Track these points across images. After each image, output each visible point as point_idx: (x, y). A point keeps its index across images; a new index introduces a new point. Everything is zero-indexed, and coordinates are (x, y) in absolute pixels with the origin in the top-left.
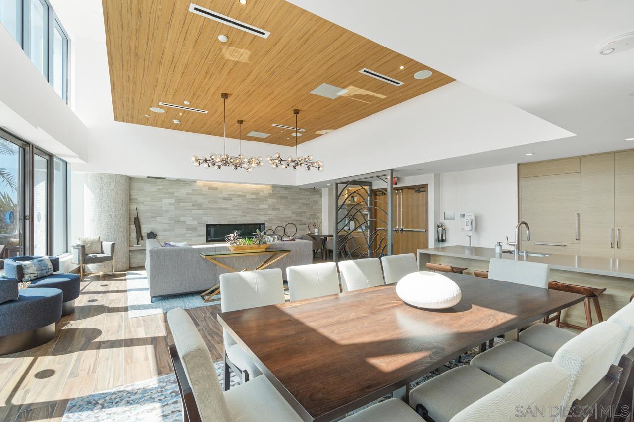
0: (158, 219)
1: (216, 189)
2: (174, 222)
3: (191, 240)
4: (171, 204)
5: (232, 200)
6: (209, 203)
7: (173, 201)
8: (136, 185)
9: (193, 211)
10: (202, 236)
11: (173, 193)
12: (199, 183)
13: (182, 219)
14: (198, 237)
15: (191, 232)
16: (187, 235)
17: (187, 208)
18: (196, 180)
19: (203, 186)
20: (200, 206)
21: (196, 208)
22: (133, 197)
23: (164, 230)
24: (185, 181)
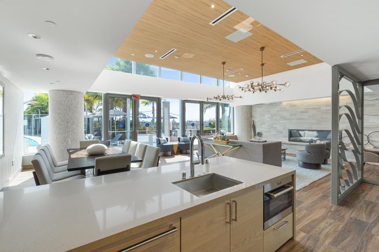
0: (263, 126)
1: (295, 106)
2: (270, 127)
3: (279, 139)
4: (269, 118)
5: (307, 112)
6: (290, 115)
7: (269, 116)
8: (254, 109)
9: (281, 121)
10: (286, 137)
11: (269, 111)
12: (284, 103)
13: (275, 126)
14: (284, 137)
15: (279, 134)
16: (277, 136)
17: (277, 119)
18: (282, 102)
19: (287, 105)
20: (285, 118)
21: (282, 119)
22: (253, 115)
23: (266, 132)
24: (276, 103)
